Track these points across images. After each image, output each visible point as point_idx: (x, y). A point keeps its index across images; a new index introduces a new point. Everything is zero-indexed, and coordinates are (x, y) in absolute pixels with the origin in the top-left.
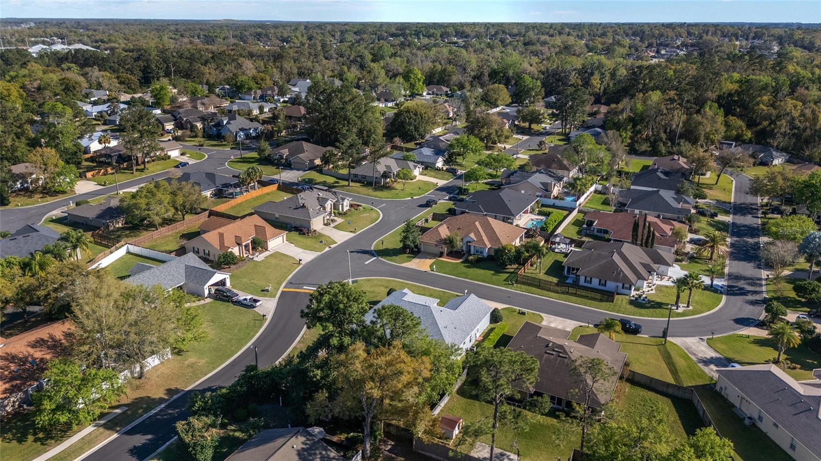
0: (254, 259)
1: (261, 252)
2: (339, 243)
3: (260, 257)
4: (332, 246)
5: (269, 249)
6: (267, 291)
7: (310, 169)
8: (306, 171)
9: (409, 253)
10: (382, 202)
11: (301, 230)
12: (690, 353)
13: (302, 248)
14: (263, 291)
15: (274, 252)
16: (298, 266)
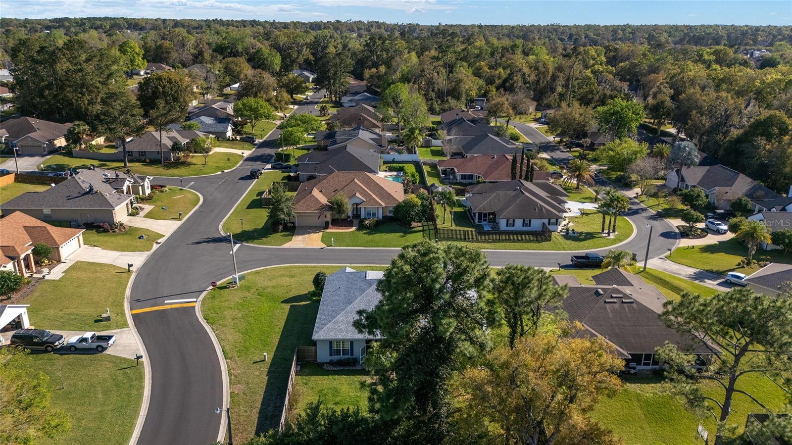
0: (47, 278)
1: (51, 267)
2: (168, 235)
3: (56, 273)
4: (162, 240)
5: (63, 260)
6: (108, 319)
7: (50, 153)
8: (46, 155)
9: (282, 232)
10: (189, 181)
11: (99, 227)
12: (673, 273)
13: (117, 250)
14: (96, 321)
15: (74, 262)
16: (130, 276)
